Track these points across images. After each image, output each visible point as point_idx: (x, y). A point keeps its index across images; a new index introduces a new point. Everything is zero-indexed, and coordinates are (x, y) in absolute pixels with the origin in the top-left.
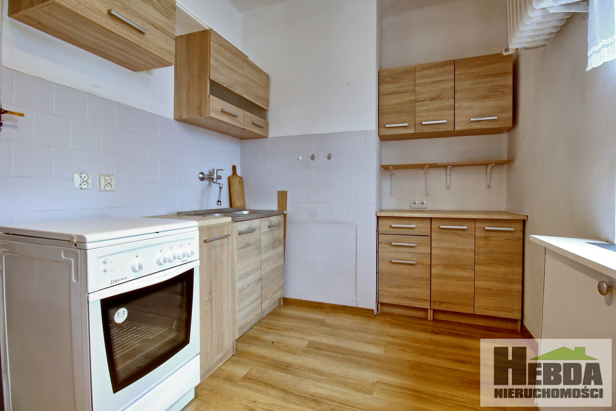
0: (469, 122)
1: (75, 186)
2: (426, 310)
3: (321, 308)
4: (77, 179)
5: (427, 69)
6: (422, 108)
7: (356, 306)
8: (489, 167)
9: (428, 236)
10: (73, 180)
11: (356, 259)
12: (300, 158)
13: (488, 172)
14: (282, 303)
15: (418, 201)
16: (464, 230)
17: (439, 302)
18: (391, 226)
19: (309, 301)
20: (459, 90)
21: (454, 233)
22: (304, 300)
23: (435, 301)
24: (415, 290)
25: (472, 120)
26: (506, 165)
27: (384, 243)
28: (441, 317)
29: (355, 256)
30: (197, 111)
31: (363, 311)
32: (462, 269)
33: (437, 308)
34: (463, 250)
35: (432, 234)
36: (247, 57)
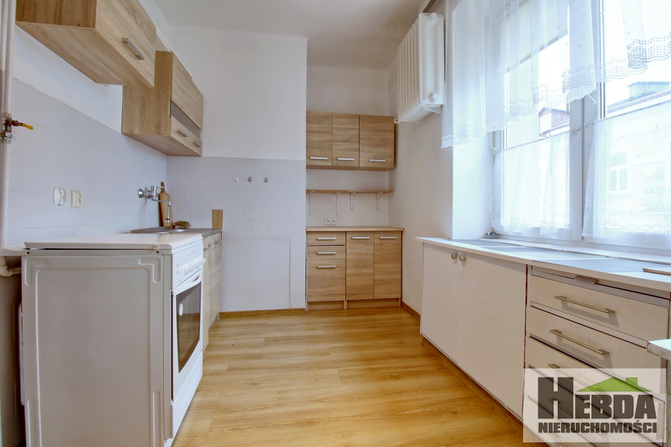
0: (368, 161)
1: (55, 203)
2: (342, 302)
3: (258, 315)
4: (57, 196)
5: (341, 118)
6: (338, 147)
7: (290, 308)
8: (378, 195)
9: (343, 245)
10: (53, 195)
11: (290, 268)
12: (237, 179)
13: (377, 198)
14: (219, 318)
15: (331, 219)
16: (367, 239)
17: (351, 294)
18: (317, 239)
19: (246, 311)
20: (362, 138)
21: (361, 242)
22: (241, 311)
23: (349, 294)
24: (335, 288)
25: (370, 160)
26: (388, 194)
27: (312, 253)
28: (352, 305)
29: (289, 266)
30: (154, 129)
31: (296, 311)
32: (366, 268)
33: (350, 299)
34: (367, 254)
35: (347, 243)
36: (192, 78)
